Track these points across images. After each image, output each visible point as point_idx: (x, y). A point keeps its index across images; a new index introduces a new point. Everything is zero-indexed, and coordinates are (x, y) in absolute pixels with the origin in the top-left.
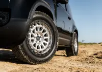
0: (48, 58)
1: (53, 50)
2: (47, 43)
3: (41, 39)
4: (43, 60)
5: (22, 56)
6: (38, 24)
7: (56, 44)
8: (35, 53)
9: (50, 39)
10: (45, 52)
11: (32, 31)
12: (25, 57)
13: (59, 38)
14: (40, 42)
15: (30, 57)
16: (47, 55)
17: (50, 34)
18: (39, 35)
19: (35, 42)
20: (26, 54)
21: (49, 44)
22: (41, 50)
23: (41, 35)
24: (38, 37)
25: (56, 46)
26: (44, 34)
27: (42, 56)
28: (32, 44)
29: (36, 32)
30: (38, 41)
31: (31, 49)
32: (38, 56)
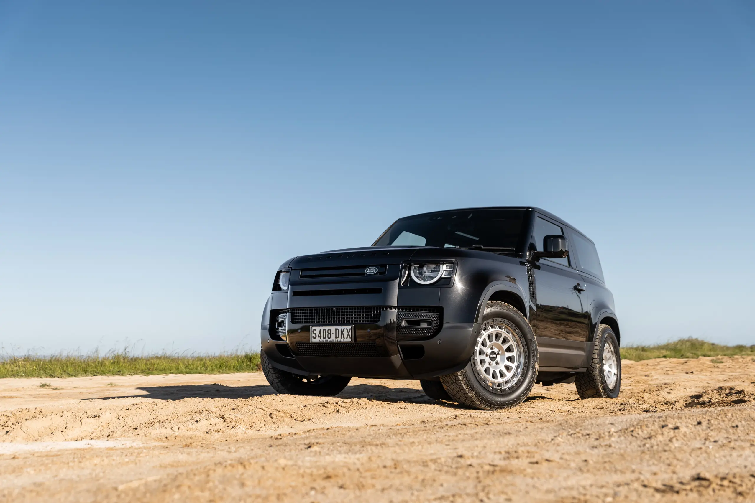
0: (516, 398)
1: (527, 380)
2: (513, 365)
3: (499, 358)
4: (505, 402)
5: (465, 393)
6: (492, 327)
7: (534, 367)
8: (488, 386)
9: (519, 356)
10: (509, 385)
11: (480, 344)
12: (470, 394)
13: (540, 349)
14: (497, 363)
15: (478, 395)
16: (514, 392)
17: (518, 345)
18: (496, 350)
19: (486, 365)
20: (472, 389)
21: (518, 367)
22: (500, 380)
23: (500, 348)
24: (493, 353)
25: (534, 373)
26: (505, 347)
27: (504, 393)
28: (483, 369)
29: (488, 343)
30: (494, 363)
31: (481, 379)
32: (494, 392)
